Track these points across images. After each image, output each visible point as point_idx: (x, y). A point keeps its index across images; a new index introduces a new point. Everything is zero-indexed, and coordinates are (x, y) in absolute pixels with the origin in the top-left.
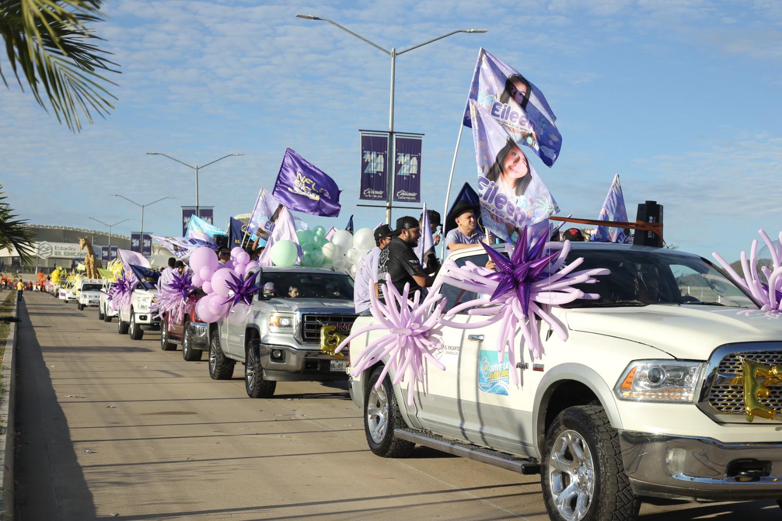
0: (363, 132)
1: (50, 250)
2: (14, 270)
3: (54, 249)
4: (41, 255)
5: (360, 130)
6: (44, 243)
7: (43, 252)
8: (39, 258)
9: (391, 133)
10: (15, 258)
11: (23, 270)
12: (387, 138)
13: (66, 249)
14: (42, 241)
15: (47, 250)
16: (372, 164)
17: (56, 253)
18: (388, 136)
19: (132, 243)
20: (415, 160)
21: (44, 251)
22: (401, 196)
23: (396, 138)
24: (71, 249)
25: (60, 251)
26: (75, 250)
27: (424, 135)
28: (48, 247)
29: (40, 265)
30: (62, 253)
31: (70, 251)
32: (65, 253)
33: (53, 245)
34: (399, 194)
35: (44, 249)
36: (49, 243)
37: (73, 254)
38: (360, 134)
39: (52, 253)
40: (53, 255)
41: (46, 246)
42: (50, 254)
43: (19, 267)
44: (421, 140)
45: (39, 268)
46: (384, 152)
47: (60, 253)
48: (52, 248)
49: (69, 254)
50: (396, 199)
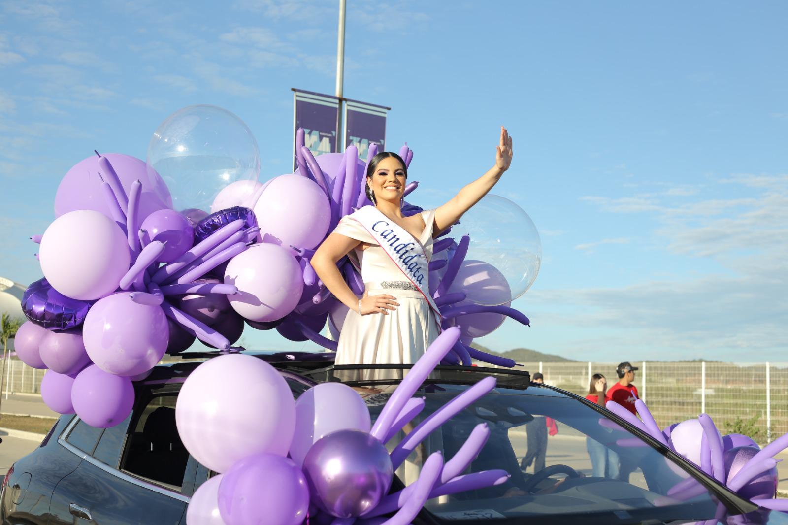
0: (298, 93)
5: (294, 90)
9: (341, 100)
18: (337, 106)
23: (348, 111)
27: (389, 109)
38: (295, 97)
44: (384, 119)
46: (332, 134)
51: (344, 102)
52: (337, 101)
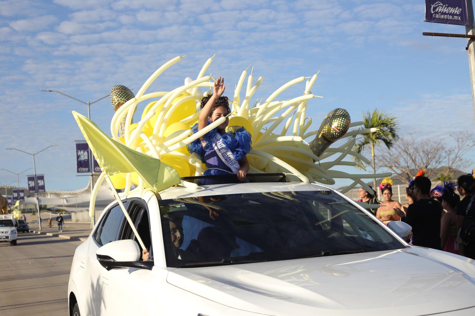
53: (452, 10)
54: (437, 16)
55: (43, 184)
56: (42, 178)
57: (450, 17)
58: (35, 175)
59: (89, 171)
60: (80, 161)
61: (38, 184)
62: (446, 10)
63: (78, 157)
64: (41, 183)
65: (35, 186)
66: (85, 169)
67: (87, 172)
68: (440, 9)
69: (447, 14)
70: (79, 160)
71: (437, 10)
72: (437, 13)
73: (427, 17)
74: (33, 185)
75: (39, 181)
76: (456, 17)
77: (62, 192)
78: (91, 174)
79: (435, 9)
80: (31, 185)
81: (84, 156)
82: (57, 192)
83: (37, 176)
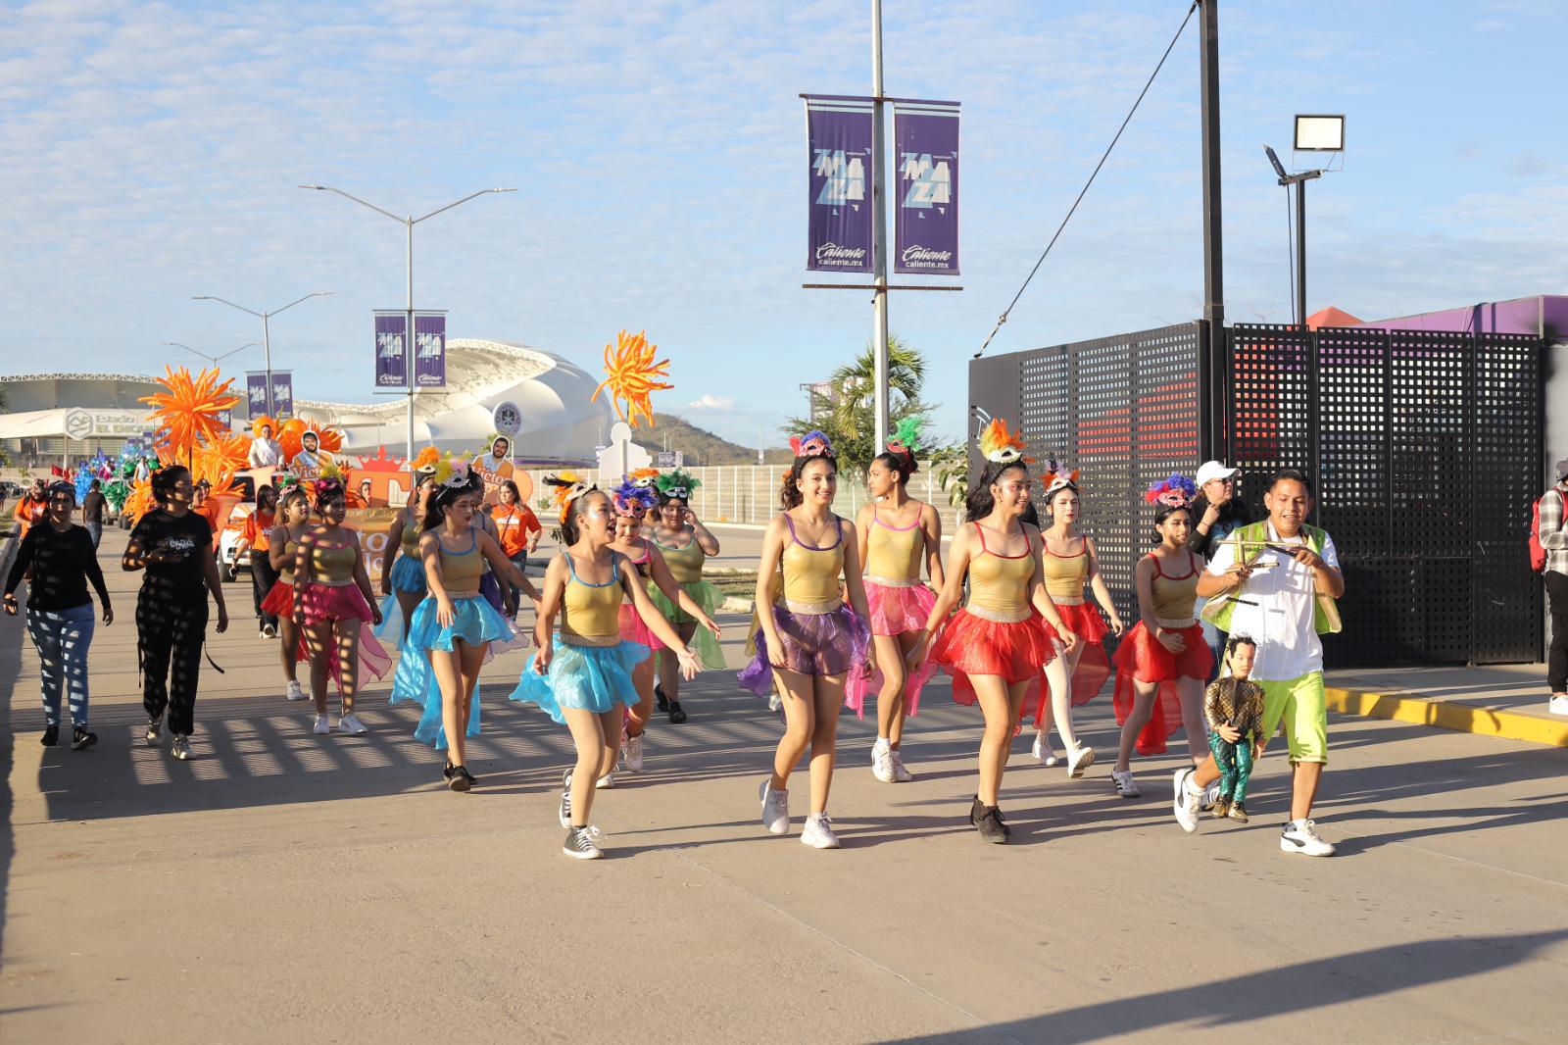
1: (88, 424)
2: (24, 461)
3: (94, 421)
4: (71, 433)
5: (802, 96)
6: (77, 411)
7: (75, 428)
8: (69, 438)
9: (879, 102)
10: (26, 440)
11: (40, 462)
12: (871, 114)
13: (118, 420)
14: (73, 407)
15: (83, 423)
16: (836, 181)
17: (99, 429)
18: (873, 111)
19: (250, 396)
20: (943, 168)
21: (76, 425)
22: (913, 260)
23: (896, 116)
24: (127, 420)
25: (105, 424)
26: (133, 420)
27: (962, 104)
28: (84, 418)
29: (70, 452)
30: (111, 428)
31: (125, 424)
32: (115, 427)
33: (94, 413)
34: (909, 255)
35: (76, 422)
36: (85, 410)
37: (131, 429)
39: (91, 427)
40: (95, 433)
41: (80, 416)
42: (88, 430)
43: (34, 456)
44: (956, 119)
45: (69, 456)
46: (864, 152)
47: (107, 427)
48: (91, 421)
49: (123, 430)
50: (900, 266)
51: (886, 104)
52: (872, 104)
53: (849, 253)
54: (826, 262)
55: (287, 396)
56: (284, 379)
57: (846, 263)
58: (269, 371)
59: (404, 383)
60: (385, 359)
61: (275, 395)
62: (840, 254)
63: (380, 348)
64: (282, 393)
65: (266, 401)
66: (395, 378)
67: (398, 385)
68: (831, 253)
69: (841, 259)
70: (381, 356)
71: (826, 254)
72: (827, 258)
73: (810, 263)
74: (263, 398)
75: (278, 389)
76: (855, 263)
77: (336, 407)
78: (409, 391)
79: (822, 252)
80: (255, 399)
81: (394, 348)
82: (321, 407)
83: (272, 373)
